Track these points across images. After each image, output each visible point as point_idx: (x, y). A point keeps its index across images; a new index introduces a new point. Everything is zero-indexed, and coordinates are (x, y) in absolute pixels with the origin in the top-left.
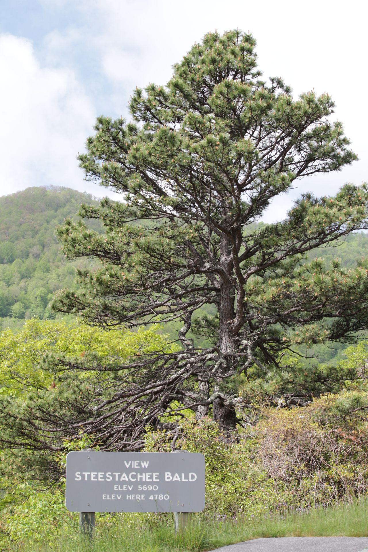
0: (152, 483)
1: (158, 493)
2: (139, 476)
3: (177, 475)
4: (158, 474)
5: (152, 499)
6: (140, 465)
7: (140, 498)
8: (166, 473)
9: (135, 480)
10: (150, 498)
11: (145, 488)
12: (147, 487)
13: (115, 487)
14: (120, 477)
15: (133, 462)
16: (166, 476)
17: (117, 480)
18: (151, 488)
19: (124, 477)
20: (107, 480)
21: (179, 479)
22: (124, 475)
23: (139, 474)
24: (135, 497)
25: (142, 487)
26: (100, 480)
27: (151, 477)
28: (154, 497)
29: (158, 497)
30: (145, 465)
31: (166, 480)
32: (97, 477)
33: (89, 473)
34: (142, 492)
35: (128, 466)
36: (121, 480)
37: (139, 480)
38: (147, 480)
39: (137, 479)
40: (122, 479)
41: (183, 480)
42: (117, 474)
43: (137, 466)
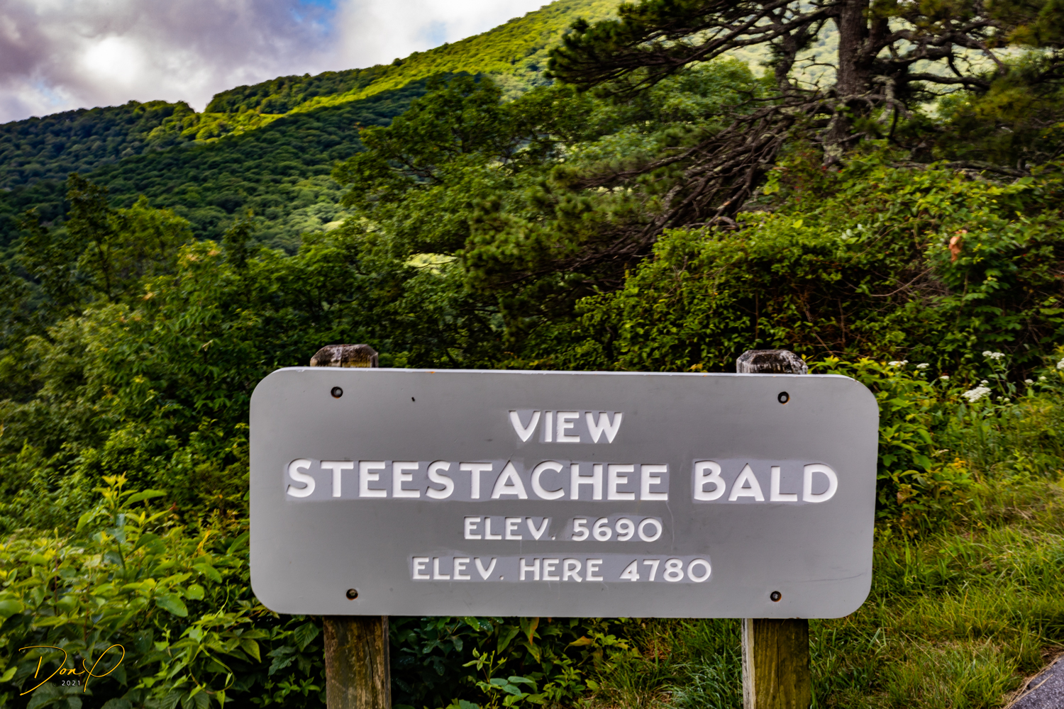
0: (640, 510)
1: (663, 550)
2: (577, 480)
3: (748, 474)
4: (663, 469)
5: (635, 577)
6: (580, 428)
7: (583, 573)
8: (700, 468)
9: (559, 495)
10: (625, 576)
11: (601, 532)
12: (612, 525)
13: (470, 524)
14: (489, 481)
15: (549, 417)
16: (700, 481)
17: (476, 495)
18: (628, 530)
19: (510, 484)
20: (432, 494)
21: (757, 494)
22: (511, 471)
23: (575, 470)
24: (559, 571)
25: (590, 527)
26: (399, 494)
27: (633, 484)
28: (644, 571)
29: (662, 570)
30: (606, 428)
31: (700, 496)
32: (385, 481)
33: (350, 466)
34: (591, 548)
35: (525, 435)
36: (496, 496)
37: (575, 496)
38: (614, 496)
39: (568, 492)
40: (500, 491)
41: (776, 497)
42: (476, 470)
43: (568, 433)
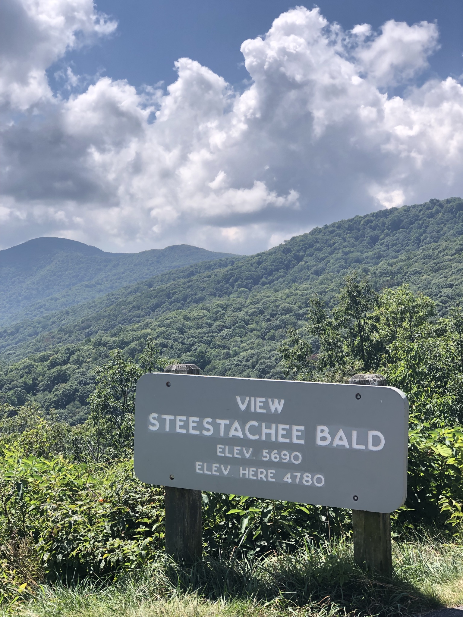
0: (291, 447)
1: (302, 468)
2: (264, 431)
3: (341, 433)
4: (302, 428)
5: (290, 481)
6: (266, 406)
7: (266, 476)
8: (319, 428)
9: (256, 437)
10: (286, 479)
11: (274, 457)
12: (279, 453)
13: (219, 448)
14: (228, 428)
15: (253, 399)
16: (319, 435)
17: (222, 434)
18: (286, 457)
19: (236, 431)
20: (205, 433)
21: (345, 443)
22: (236, 424)
23: (264, 425)
24: (256, 474)
25: (270, 453)
26: (192, 432)
27: (289, 435)
28: (294, 478)
29: (302, 478)
30: (277, 406)
31: (320, 443)
32: (186, 426)
33: (172, 417)
34: (270, 464)
35: (243, 407)
36: (230, 436)
37: (263, 438)
38: (281, 440)
39: (260, 436)
40: (232, 433)
41: (355, 446)
42: (222, 422)
43: (261, 407)
